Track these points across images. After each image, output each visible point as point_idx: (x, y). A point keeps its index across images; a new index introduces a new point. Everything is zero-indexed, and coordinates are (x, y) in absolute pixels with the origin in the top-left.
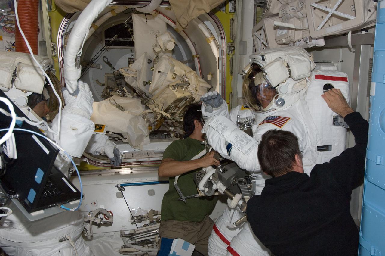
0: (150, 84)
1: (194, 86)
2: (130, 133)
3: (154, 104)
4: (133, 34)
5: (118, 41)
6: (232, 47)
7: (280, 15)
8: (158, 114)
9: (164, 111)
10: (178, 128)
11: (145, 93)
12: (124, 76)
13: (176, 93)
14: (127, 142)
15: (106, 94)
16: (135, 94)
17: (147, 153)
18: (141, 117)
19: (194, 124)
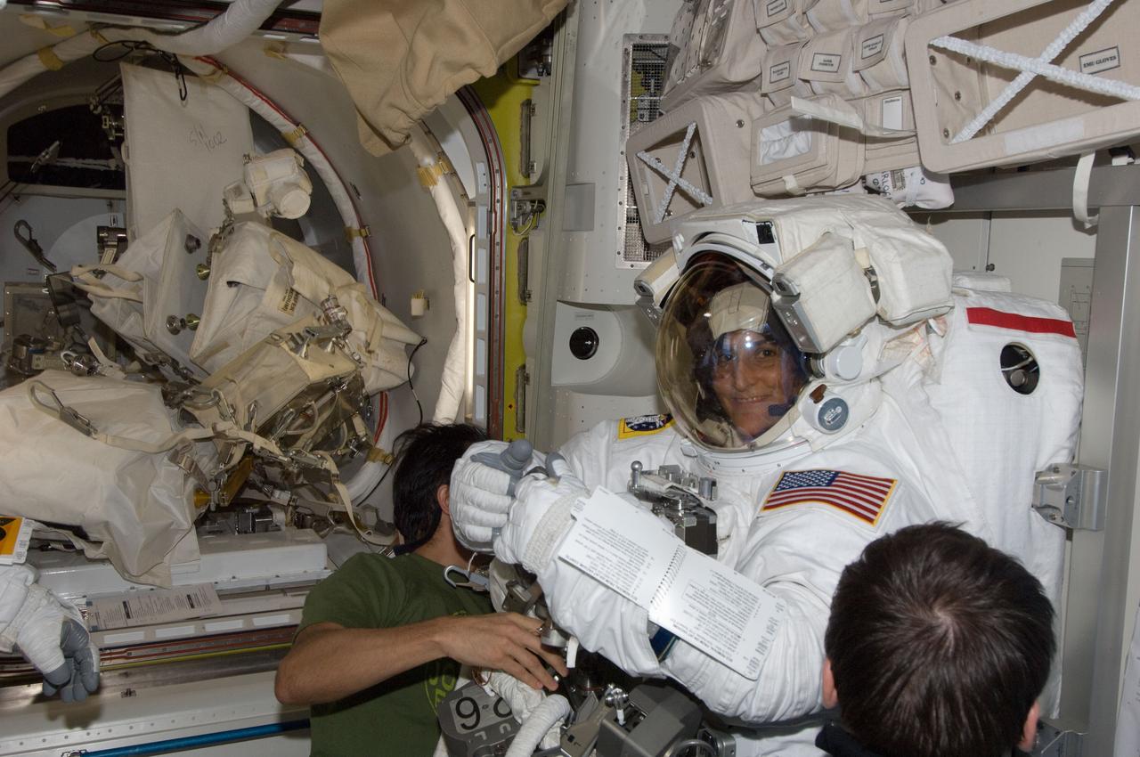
0: (195, 328)
1: (362, 336)
2: (117, 522)
3: (217, 404)
4: (120, 141)
5: (61, 167)
6: (528, 203)
7: (766, 88)
8: (235, 445)
9: (257, 433)
10: (304, 491)
11: (173, 360)
12: (89, 296)
13: (305, 364)
14: (104, 556)
15: (14, 365)
16: (135, 366)
17: (189, 597)
18: (166, 459)
19: (436, 502)
